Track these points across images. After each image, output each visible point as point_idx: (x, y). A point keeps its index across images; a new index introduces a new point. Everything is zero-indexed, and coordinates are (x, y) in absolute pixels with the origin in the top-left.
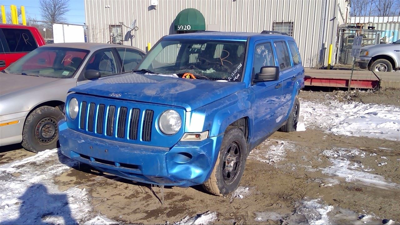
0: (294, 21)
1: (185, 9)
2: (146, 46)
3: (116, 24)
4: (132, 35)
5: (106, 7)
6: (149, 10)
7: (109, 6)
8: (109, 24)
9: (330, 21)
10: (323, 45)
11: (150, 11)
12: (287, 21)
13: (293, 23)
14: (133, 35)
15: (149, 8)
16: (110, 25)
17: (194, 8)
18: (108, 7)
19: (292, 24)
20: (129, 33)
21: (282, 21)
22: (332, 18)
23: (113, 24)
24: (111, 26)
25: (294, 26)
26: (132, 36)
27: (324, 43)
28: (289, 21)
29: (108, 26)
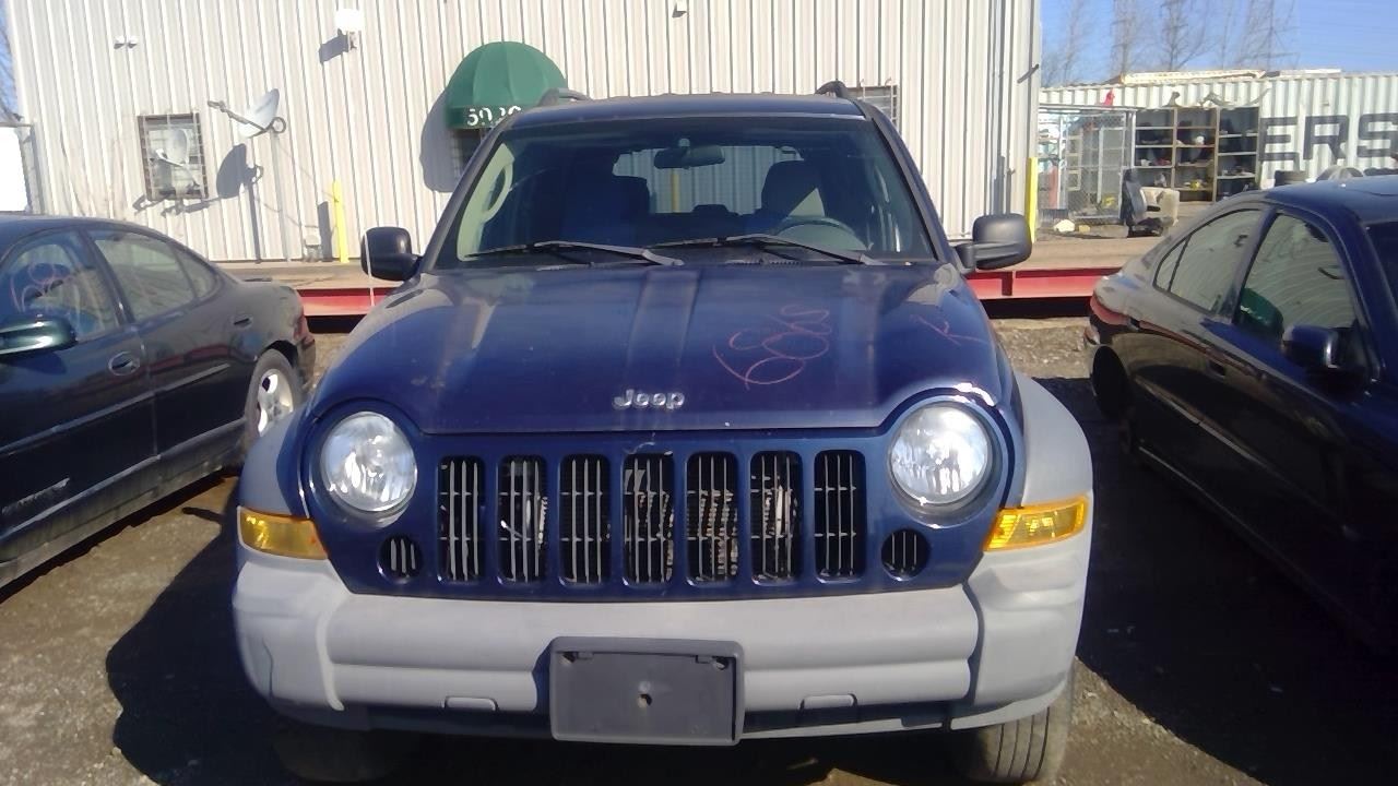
0: (898, 83)
1: (480, 45)
2: (321, 202)
3: (171, 110)
4: (252, 166)
5: (118, 46)
6: (322, 62)
7: (134, 40)
8: (138, 114)
9: (1020, 81)
10: (1000, 160)
11: (326, 63)
12: (876, 84)
13: (895, 87)
14: (256, 167)
15: (321, 51)
16: (140, 118)
17: (521, 42)
18: (131, 46)
19: (895, 93)
20: (238, 153)
21: (859, 84)
22: (1024, 71)
23: (157, 113)
24: (144, 122)
25: (898, 100)
26: (253, 172)
27: (1004, 154)
28: (883, 84)
29: (133, 124)
